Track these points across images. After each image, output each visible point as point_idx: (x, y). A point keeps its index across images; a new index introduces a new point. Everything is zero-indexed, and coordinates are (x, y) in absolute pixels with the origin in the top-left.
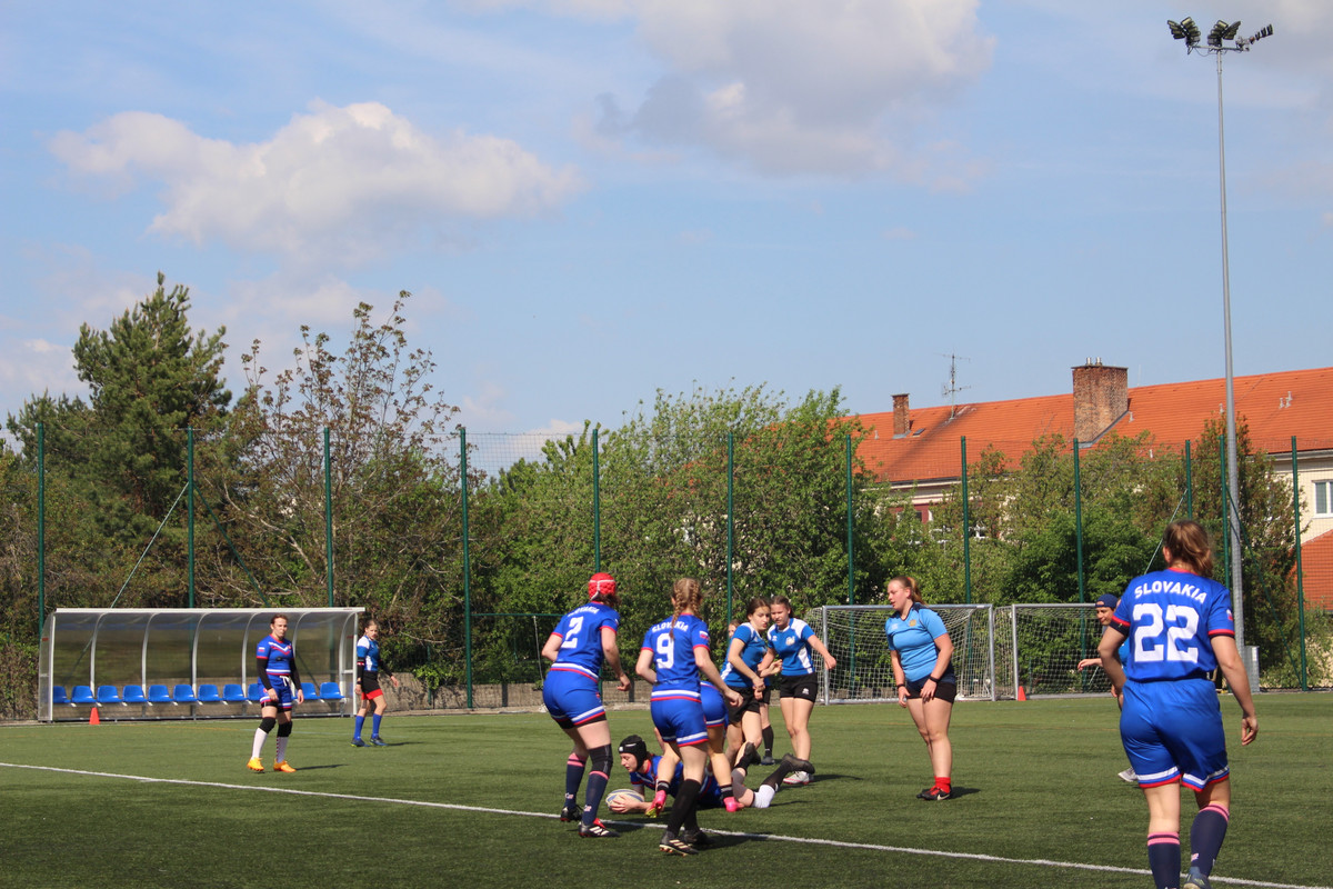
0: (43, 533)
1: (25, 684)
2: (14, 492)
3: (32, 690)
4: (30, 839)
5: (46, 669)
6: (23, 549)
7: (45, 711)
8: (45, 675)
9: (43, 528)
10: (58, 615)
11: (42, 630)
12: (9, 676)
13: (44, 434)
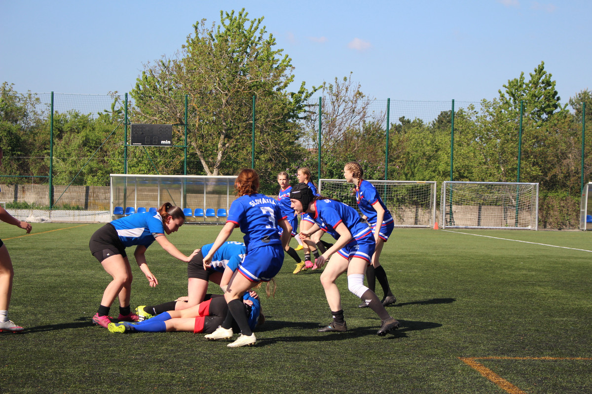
0: (584, 149)
1: (574, 214)
2: (572, 132)
3: (577, 216)
4: (577, 280)
5: (584, 208)
6: (575, 156)
7: (583, 226)
8: (583, 210)
9: (584, 147)
10: (589, 185)
11: (582, 191)
12: (568, 210)
13: (585, 106)
